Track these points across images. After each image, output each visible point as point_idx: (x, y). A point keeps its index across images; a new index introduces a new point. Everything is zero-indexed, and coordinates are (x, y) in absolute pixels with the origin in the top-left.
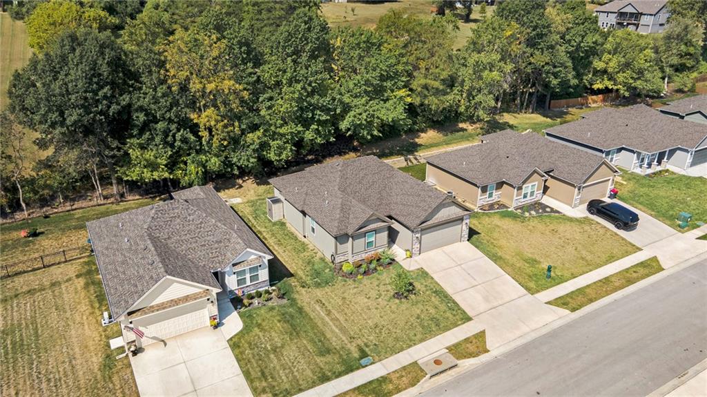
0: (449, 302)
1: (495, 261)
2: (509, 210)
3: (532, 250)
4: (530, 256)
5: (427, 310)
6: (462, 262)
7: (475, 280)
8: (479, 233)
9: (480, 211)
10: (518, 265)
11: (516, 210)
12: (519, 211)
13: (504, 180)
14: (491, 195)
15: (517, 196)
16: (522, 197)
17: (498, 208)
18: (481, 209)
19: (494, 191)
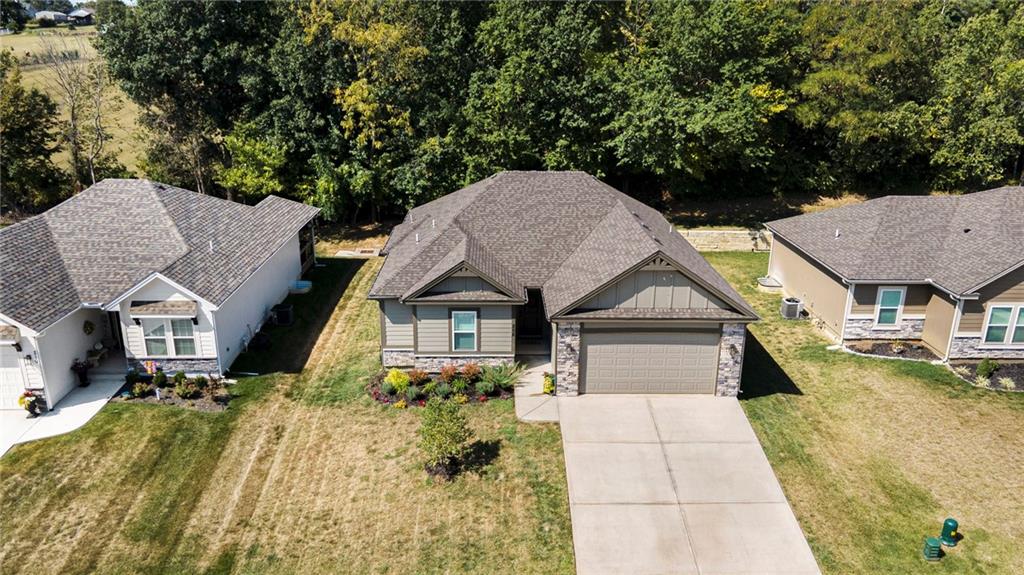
0: (551, 521)
1: (777, 463)
2: (934, 362)
3: (930, 469)
4: (914, 479)
5: (476, 520)
6: (674, 439)
7: (675, 488)
8: (802, 394)
9: (849, 351)
10: (850, 492)
11: (954, 366)
12: (964, 370)
13: (930, 281)
14: (887, 316)
15: (960, 329)
16: (983, 334)
17: (901, 353)
18: (852, 347)
19: (900, 308)
